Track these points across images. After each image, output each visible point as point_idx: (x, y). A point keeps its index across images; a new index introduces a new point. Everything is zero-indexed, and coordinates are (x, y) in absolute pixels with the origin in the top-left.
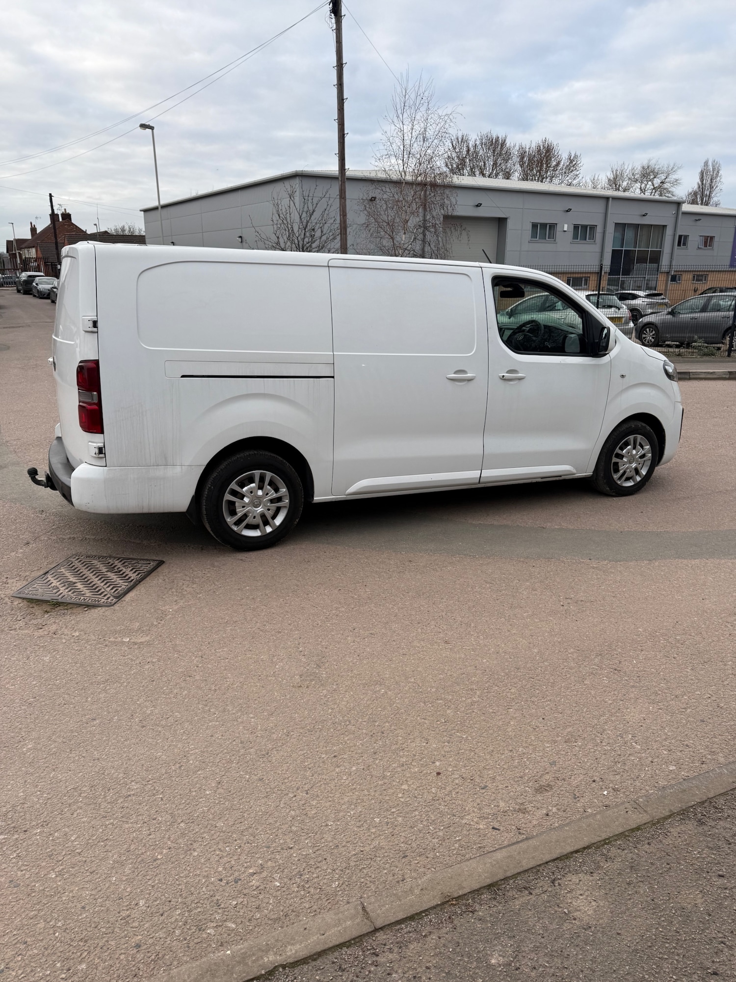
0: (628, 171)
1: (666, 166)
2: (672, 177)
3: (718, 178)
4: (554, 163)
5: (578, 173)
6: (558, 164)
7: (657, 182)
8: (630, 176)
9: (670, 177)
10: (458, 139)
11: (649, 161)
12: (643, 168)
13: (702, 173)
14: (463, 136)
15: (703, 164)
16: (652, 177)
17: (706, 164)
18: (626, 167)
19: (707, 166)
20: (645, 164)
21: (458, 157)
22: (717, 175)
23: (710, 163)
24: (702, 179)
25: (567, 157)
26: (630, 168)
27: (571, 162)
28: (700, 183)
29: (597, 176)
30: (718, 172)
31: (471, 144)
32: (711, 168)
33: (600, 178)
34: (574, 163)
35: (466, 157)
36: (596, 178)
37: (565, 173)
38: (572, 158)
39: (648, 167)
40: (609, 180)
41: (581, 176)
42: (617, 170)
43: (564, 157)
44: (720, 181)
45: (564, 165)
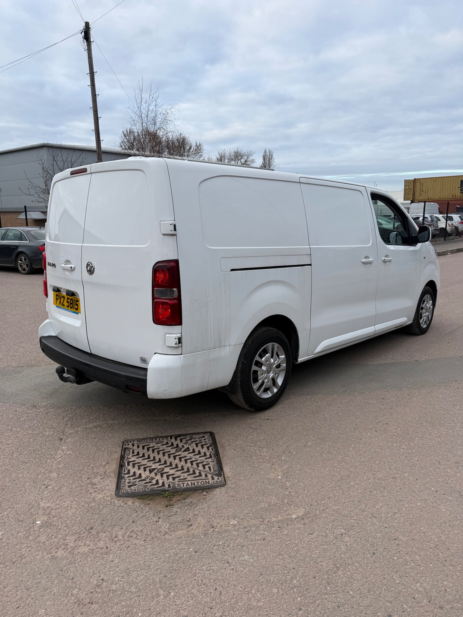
0: (227, 154)
1: (246, 152)
2: (251, 158)
3: (273, 160)
4: (188, 148)
5: (202, 154)
6: (190, 148)
7: (243, 161)
8: (229, 157)
9: (250, 158)
10: (127, 131)
11: (238, 149)
12: (235, 152)
13: (264, 156)
14: (130, 130)
15: (264, 152)
16: (240, 158)
17: (265, 151)
18: (226, 152)
19: (266, 153)
20: (236, 150)
21: (128, 142)
22: (272, 158)
23: (267, 151)
24: (264, 159)
25: (195, 145)
26: (228, 153)
27: (198, 147)
28: (263, 162)
29: (210, 156)
30: (272, 156)
31: (136, 134)
32: (268, 154)
33: (212, 157)
34: (199, 148)
35: (133, 142)
36: (210, 158)
37: (195, 154)
38: (198, 145)
39: (237, 152)
40: (218, 159)
41: (204, 156)
42: (221, 154)
43: (194, 145)
44: (273, 161)
45: (193, 149)
